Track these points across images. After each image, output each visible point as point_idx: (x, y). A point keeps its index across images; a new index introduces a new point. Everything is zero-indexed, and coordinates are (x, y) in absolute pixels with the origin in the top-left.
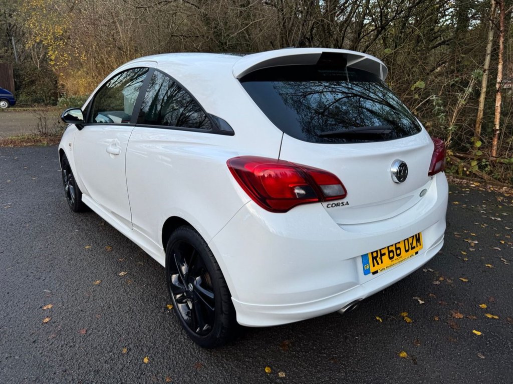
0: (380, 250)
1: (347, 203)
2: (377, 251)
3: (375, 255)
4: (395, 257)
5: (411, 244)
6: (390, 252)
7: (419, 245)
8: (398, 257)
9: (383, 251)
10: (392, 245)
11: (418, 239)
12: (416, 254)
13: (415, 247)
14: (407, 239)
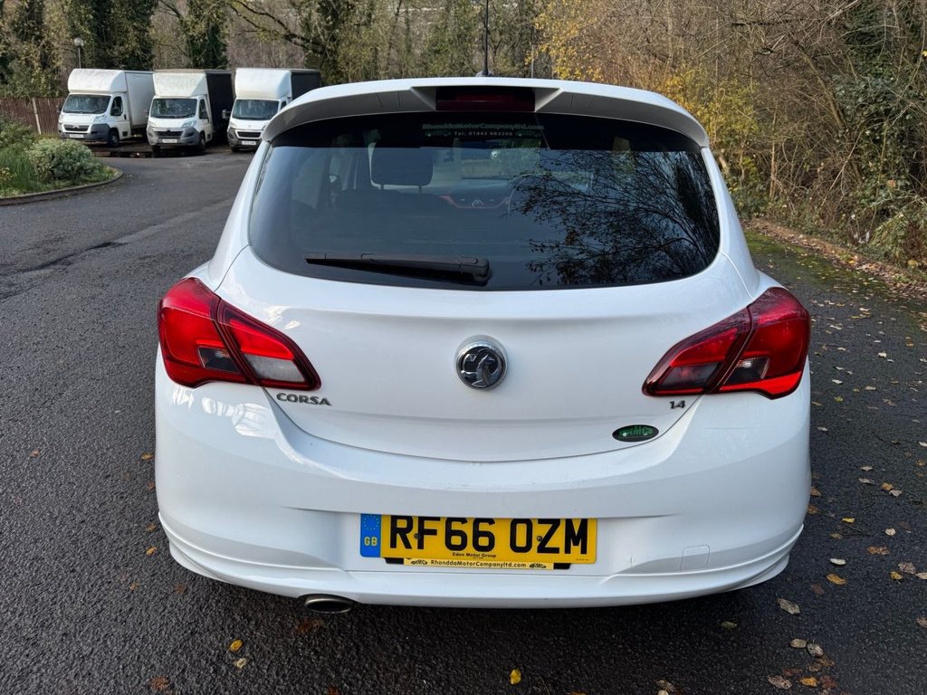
0: (422, 520)
1: (325, 401)
2: (409, 519)
3: (402, 524)
4: (470, 548)
5: (540, 539)
6: (450, 533)
7: (576, 549)
8: (478, 553)
9: (428, 525)
10: (463, 520)
11: (578, 535)
12: (558, 566)
13: (556, 550)
14: (528, 522)
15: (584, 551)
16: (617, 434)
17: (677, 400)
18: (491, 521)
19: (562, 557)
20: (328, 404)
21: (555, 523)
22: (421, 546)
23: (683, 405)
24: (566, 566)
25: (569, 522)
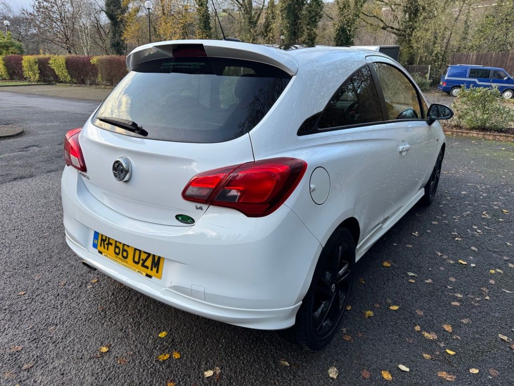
0: (109, 238)
2: (106, 237)
3: (104, 238)
4: (120, 256)
5: (143, 260)
6: (116, 247)
7: (155, 269)
8: (122, 258)
9: (111, 241)
10: (120, 243)
11: (157, 263)
12: (147, 275)
13: (147, 267)
14: (140, 251)
15: (157, 272)
16: (177, 217)
17: (199, 205)
18: (128, 246)
19: (149, 272)
20: (89, 179)
21: (149, 255)
22: (108, 249)
23: (201, 208)
24: (150, 277)
25: (154, 256)
